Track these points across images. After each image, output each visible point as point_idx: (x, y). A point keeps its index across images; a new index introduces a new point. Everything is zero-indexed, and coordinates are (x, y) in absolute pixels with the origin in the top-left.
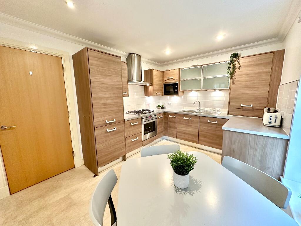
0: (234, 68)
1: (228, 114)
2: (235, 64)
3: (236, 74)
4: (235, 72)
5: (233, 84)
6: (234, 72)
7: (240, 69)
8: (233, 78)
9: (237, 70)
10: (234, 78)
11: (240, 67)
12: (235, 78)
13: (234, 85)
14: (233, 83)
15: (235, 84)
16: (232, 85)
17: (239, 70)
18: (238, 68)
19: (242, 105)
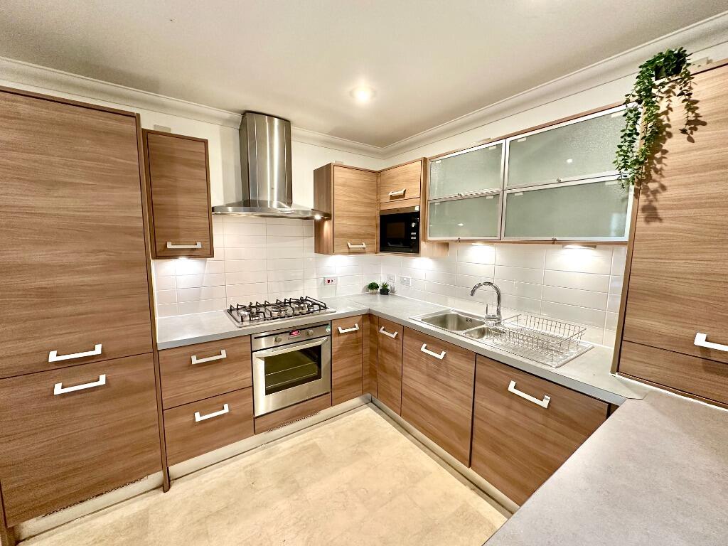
0: (658, 134)
1: (617, 368)
2: (666, 113)
3: (669, 163)
4: (665, 152)
5: (648, 220)
6: (658, 155)
7: (695, 135)
8: (647, 189)
9: (674, 144)
10: (652, 186)
11: (695, 124)
12: (663, 188)
13: (655, 224)
14: (651, 213)
15: (660, 220)
16: (641, 223)
17: (691, 140)
18: (684, 131)
19: (700, 340)
